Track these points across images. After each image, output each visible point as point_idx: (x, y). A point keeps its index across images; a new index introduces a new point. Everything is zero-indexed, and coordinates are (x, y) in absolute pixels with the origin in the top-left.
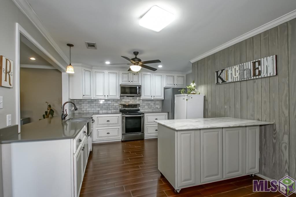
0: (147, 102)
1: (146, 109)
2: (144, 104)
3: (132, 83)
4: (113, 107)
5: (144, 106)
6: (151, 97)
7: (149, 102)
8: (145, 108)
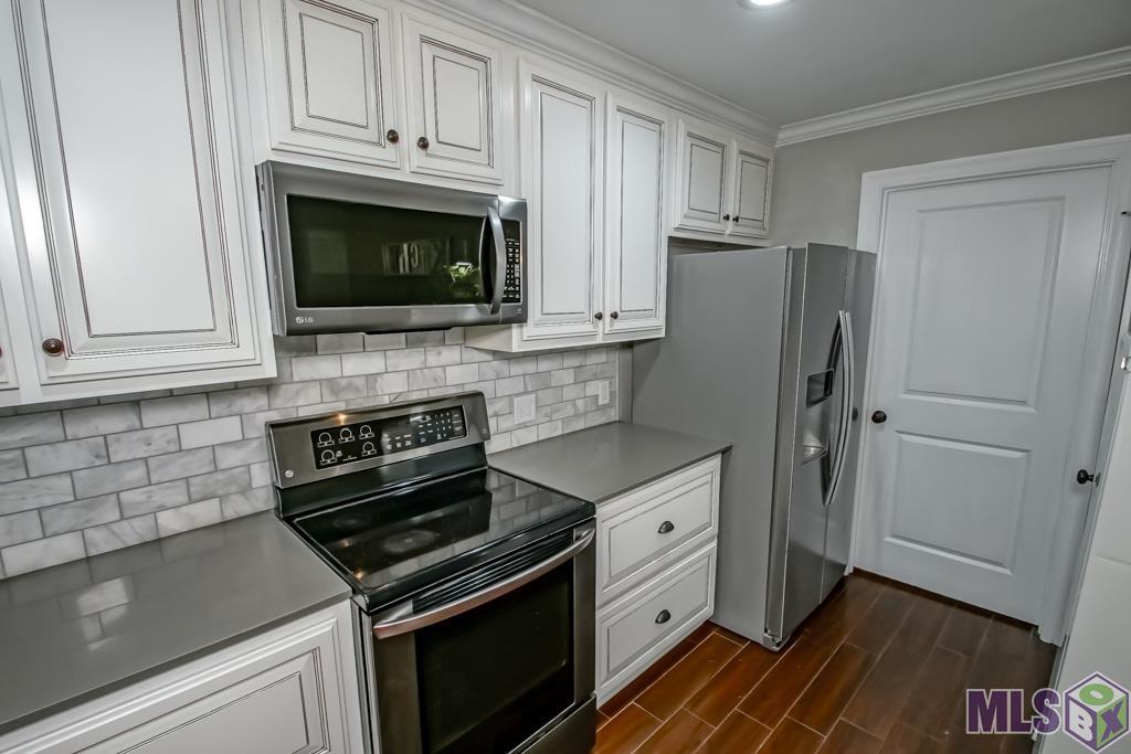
0: (530, 367)
1: (524, 426)
2: (505, 387)
3: (417, 158)
4: (176, 469)
5: (511, 405)
6: (588, 327)
7: (544, 365)
8: (517, 419)
